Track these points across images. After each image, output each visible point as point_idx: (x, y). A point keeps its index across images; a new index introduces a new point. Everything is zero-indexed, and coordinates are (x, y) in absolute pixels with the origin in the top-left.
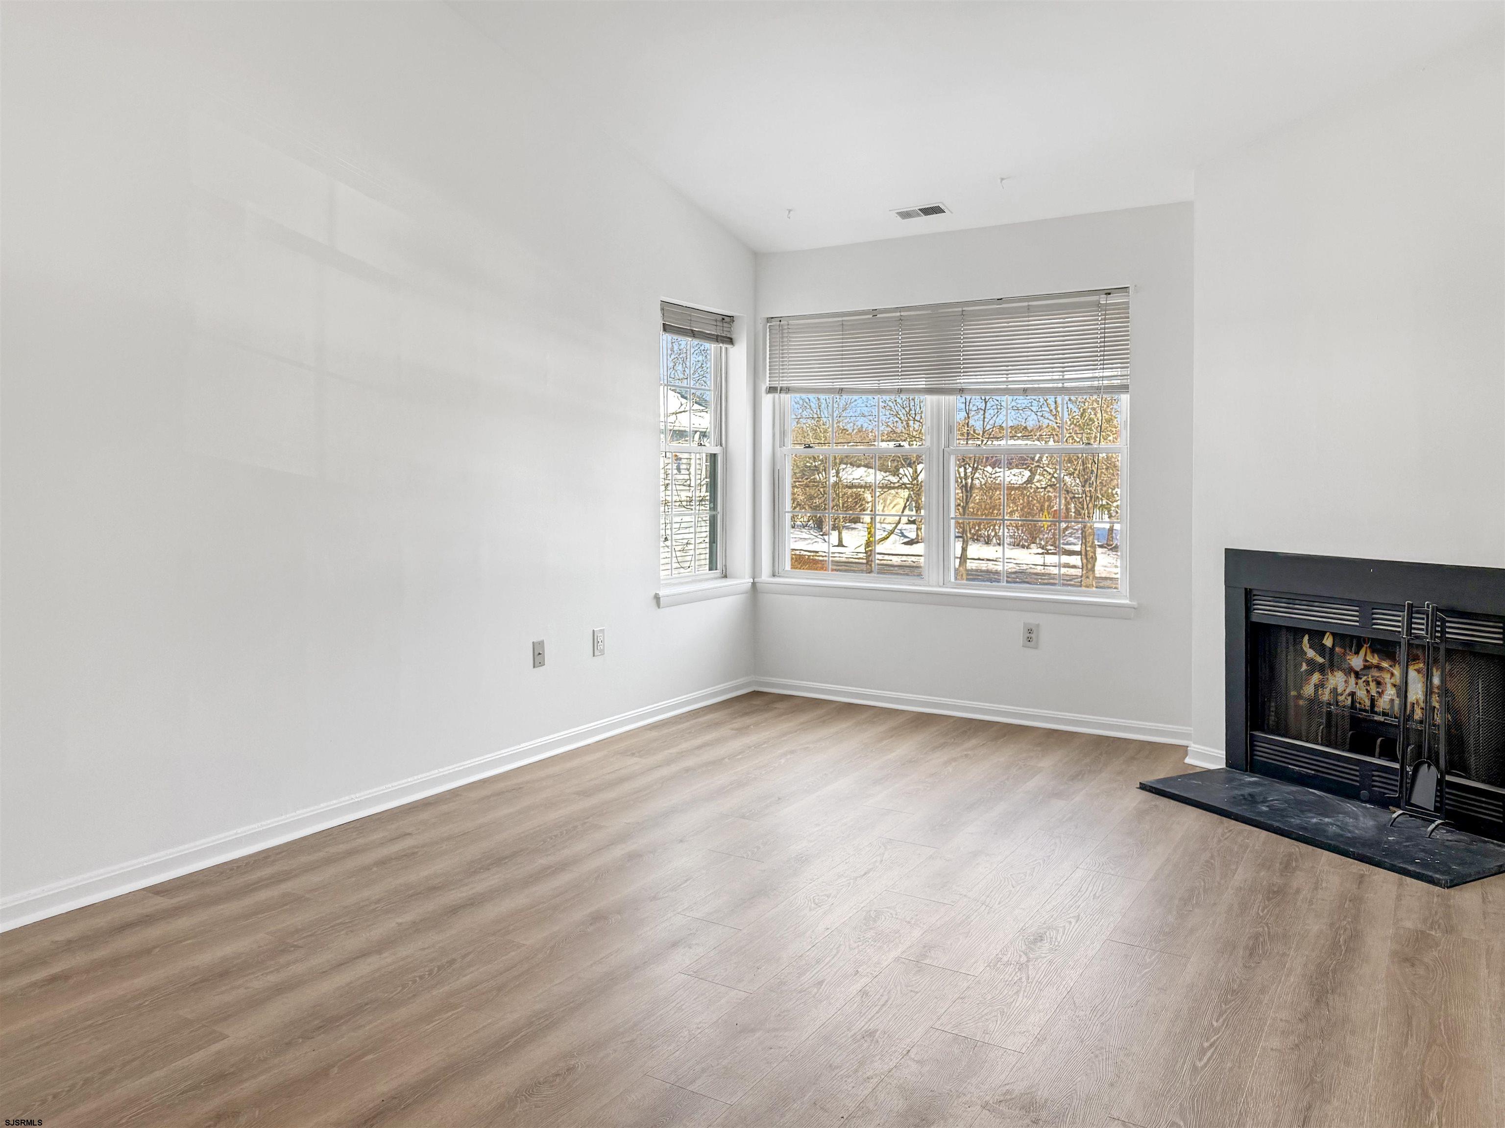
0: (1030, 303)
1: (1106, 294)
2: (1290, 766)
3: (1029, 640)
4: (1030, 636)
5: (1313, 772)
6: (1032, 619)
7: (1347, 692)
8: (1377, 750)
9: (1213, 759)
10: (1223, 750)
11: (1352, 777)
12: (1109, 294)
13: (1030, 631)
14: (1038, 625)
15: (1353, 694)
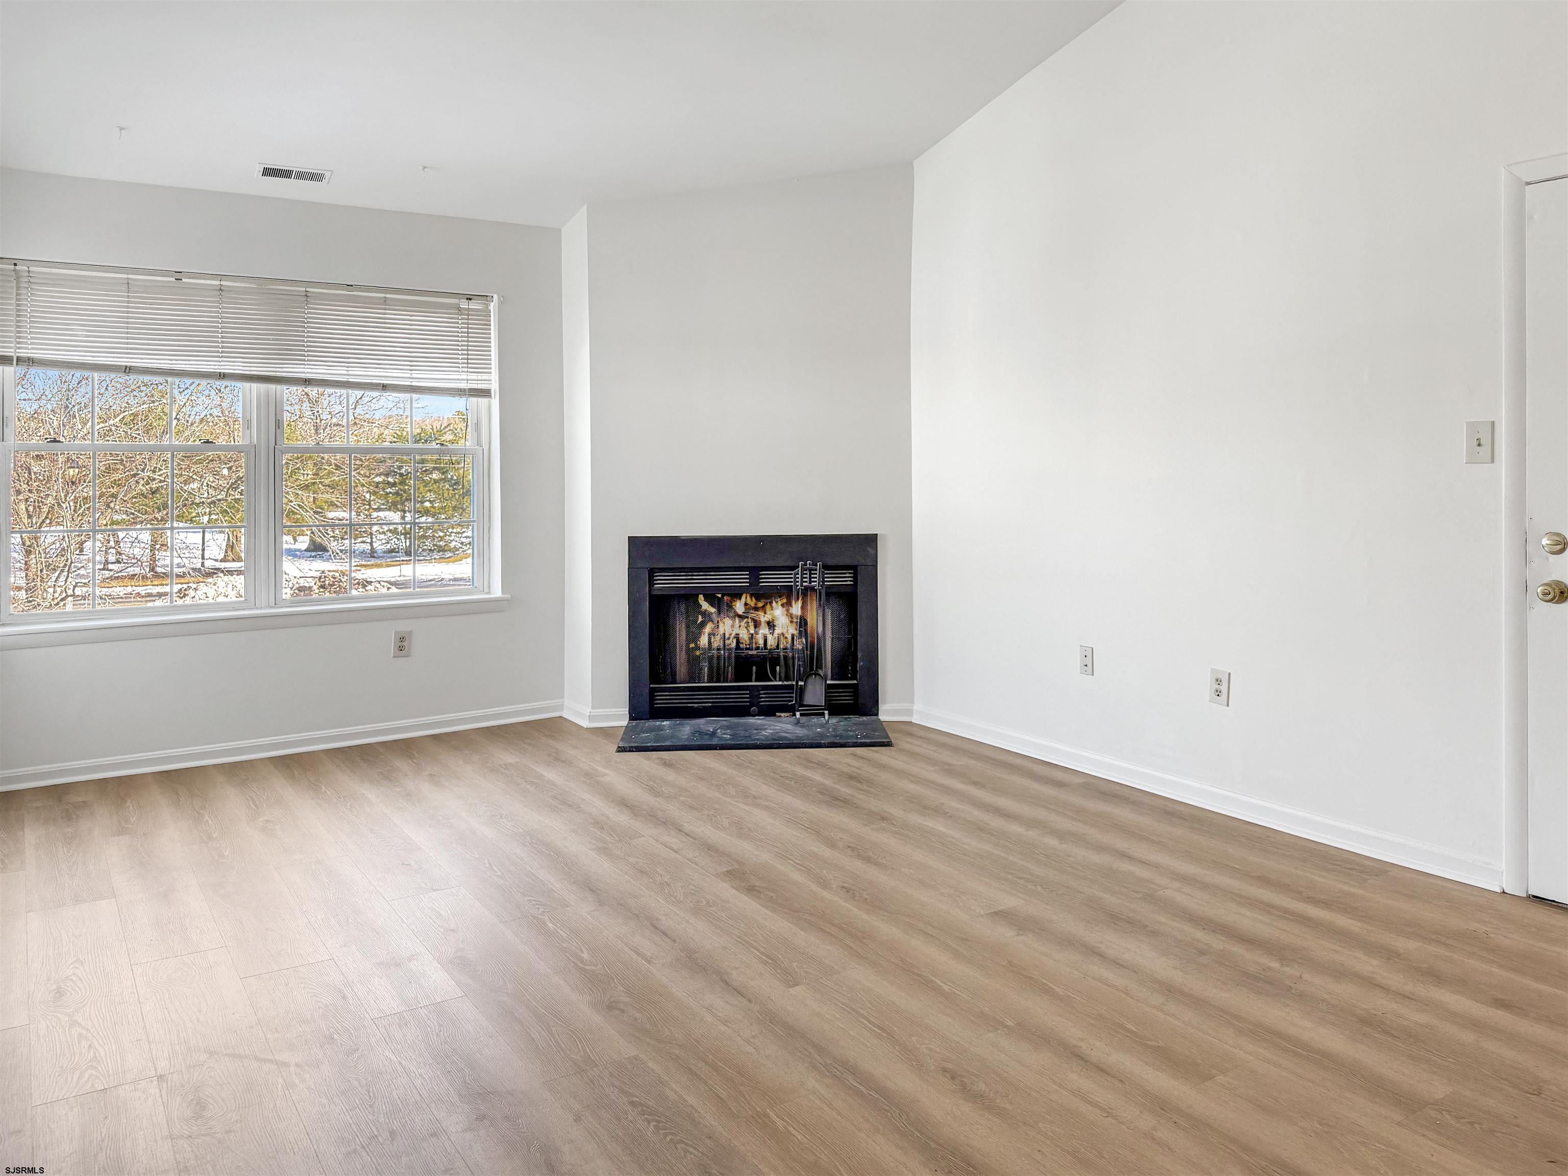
0: (387, 296)
1: (467, 299)
2: (689, 705)
3: (401, 649)
4: (402, 645)
5: (710, 705)
6: (403, 626)
7: (733, 636)
8: (754, 676)
9: (619, 717)
10: (626, 708)
11: (744, 698)
12: (470, 299)
13: (402, 639)
14: (410, 633)
15: (737, 637)
